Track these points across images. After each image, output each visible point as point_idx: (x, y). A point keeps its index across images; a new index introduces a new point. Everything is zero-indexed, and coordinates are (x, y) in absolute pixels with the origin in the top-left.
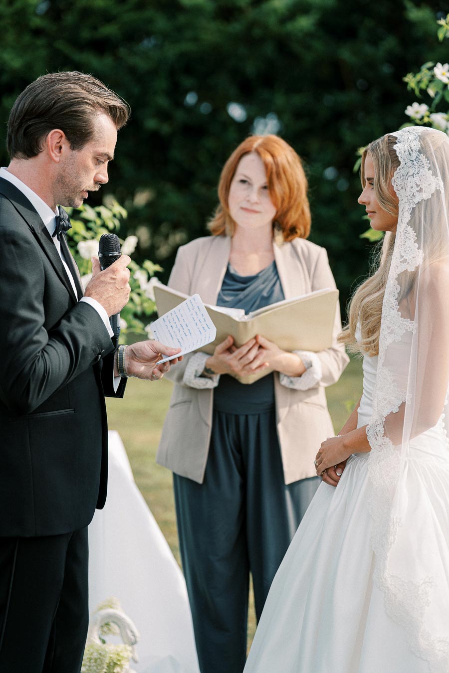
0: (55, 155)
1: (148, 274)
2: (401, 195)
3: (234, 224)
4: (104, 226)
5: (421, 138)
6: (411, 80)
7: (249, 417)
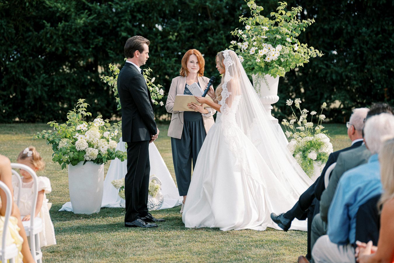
0: (137, 56)
5: (229, 52)
6: (232, 33)
7: (193, 122)
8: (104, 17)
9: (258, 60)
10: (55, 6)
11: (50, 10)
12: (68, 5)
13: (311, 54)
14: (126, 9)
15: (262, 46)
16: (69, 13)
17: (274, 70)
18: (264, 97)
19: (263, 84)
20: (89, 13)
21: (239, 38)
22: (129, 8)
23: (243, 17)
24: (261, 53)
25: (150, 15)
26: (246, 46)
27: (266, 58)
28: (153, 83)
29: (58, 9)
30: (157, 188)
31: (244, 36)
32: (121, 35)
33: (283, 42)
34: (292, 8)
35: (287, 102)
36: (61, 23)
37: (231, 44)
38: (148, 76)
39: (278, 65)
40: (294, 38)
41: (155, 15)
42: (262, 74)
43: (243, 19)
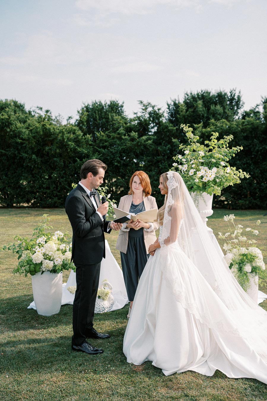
0: (90, 178)
1: (114, 202)
2: (169, 187)
3: (133, 192)
4: (103, 191)
5: (173, 174)
6: (174, 158)
7: (137, 238)
8: (106, 155)
9: (197, 180)
10: (82, 151)
11: (80, 152)
12: (88, 150)
13: (240, 175)
14: (117, 151)
15: (199, 168)
16: (89, 154)
17: (210, 189)
18: (201, 212)
19: (201, 201)
20: (99, 154)
21: (179, 162)
22: (119, 151)
23: (183, 145)
24: (199, 174)
25: (130, 154)
26: (185, 168)
27: (203, 178)
28: (109, 199)
29: (83, 152)
30: (107, 294)
31: (184, 160)
32: (115, 164)
33: (217, 165)
34: (225, 136)
35: (224, 218)
36: (85, 159)
37: (173, 166)
38: (104, 193)
39: (214, 184)
40: (226, 162)
41: (132, 154)
42: (199, 192)
43: (182, 147)
